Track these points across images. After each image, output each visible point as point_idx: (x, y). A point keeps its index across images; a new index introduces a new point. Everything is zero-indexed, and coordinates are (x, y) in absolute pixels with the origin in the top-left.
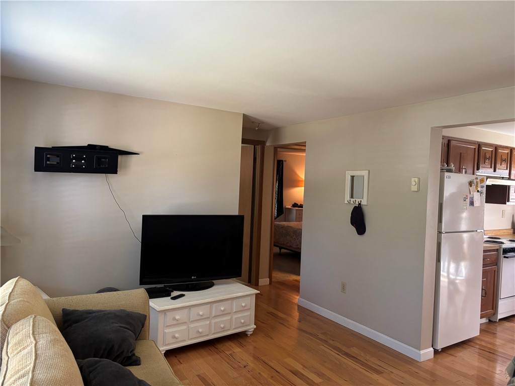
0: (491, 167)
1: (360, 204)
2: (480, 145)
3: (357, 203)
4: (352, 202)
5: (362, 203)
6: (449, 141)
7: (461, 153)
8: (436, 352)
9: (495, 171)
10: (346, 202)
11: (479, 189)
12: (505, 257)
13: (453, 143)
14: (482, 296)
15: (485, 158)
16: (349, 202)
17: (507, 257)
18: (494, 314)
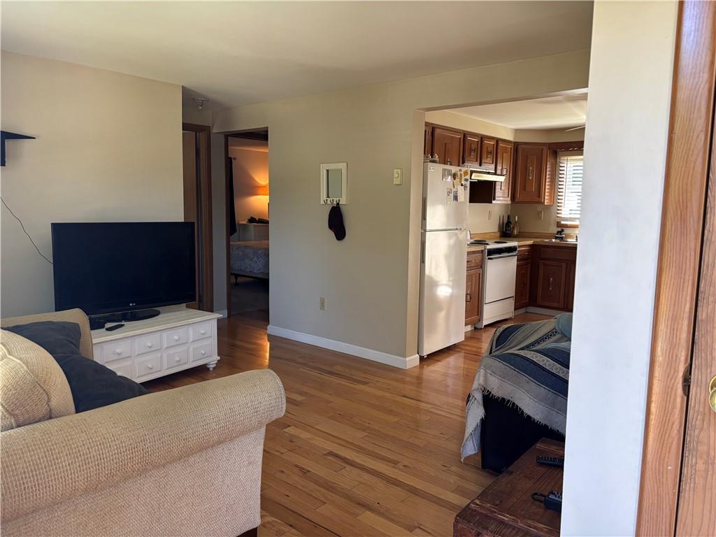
0: (477, 161)
1: (338, 204)
2: (465, 134)
3: (335, 203)
4: (329, 202)
5: (340, 203)
6: (433, 129)
7: (446, 144)
8: (422, 358)
9: (480, 165)
10: (322, 202)
11: (463, 182)
12: (489, 259)
13: (438, 131)
14: (466, 301)
15: (471, 150)
16: (326, 202)
17: (491, 259)
18: (479, 321)
